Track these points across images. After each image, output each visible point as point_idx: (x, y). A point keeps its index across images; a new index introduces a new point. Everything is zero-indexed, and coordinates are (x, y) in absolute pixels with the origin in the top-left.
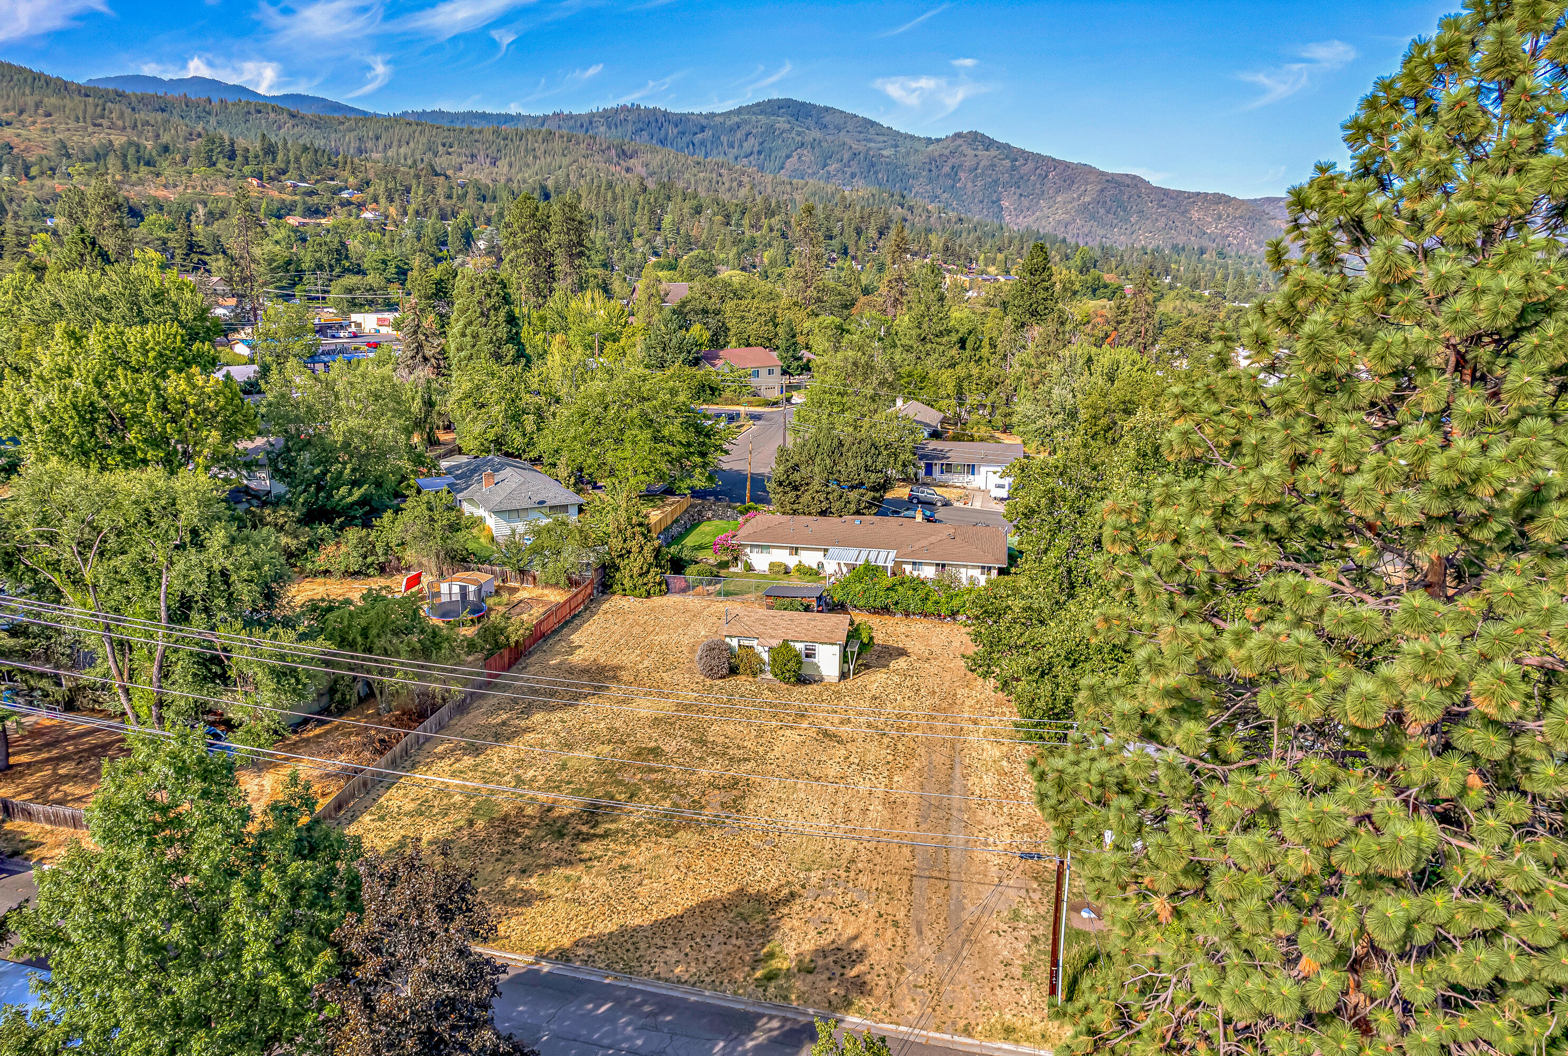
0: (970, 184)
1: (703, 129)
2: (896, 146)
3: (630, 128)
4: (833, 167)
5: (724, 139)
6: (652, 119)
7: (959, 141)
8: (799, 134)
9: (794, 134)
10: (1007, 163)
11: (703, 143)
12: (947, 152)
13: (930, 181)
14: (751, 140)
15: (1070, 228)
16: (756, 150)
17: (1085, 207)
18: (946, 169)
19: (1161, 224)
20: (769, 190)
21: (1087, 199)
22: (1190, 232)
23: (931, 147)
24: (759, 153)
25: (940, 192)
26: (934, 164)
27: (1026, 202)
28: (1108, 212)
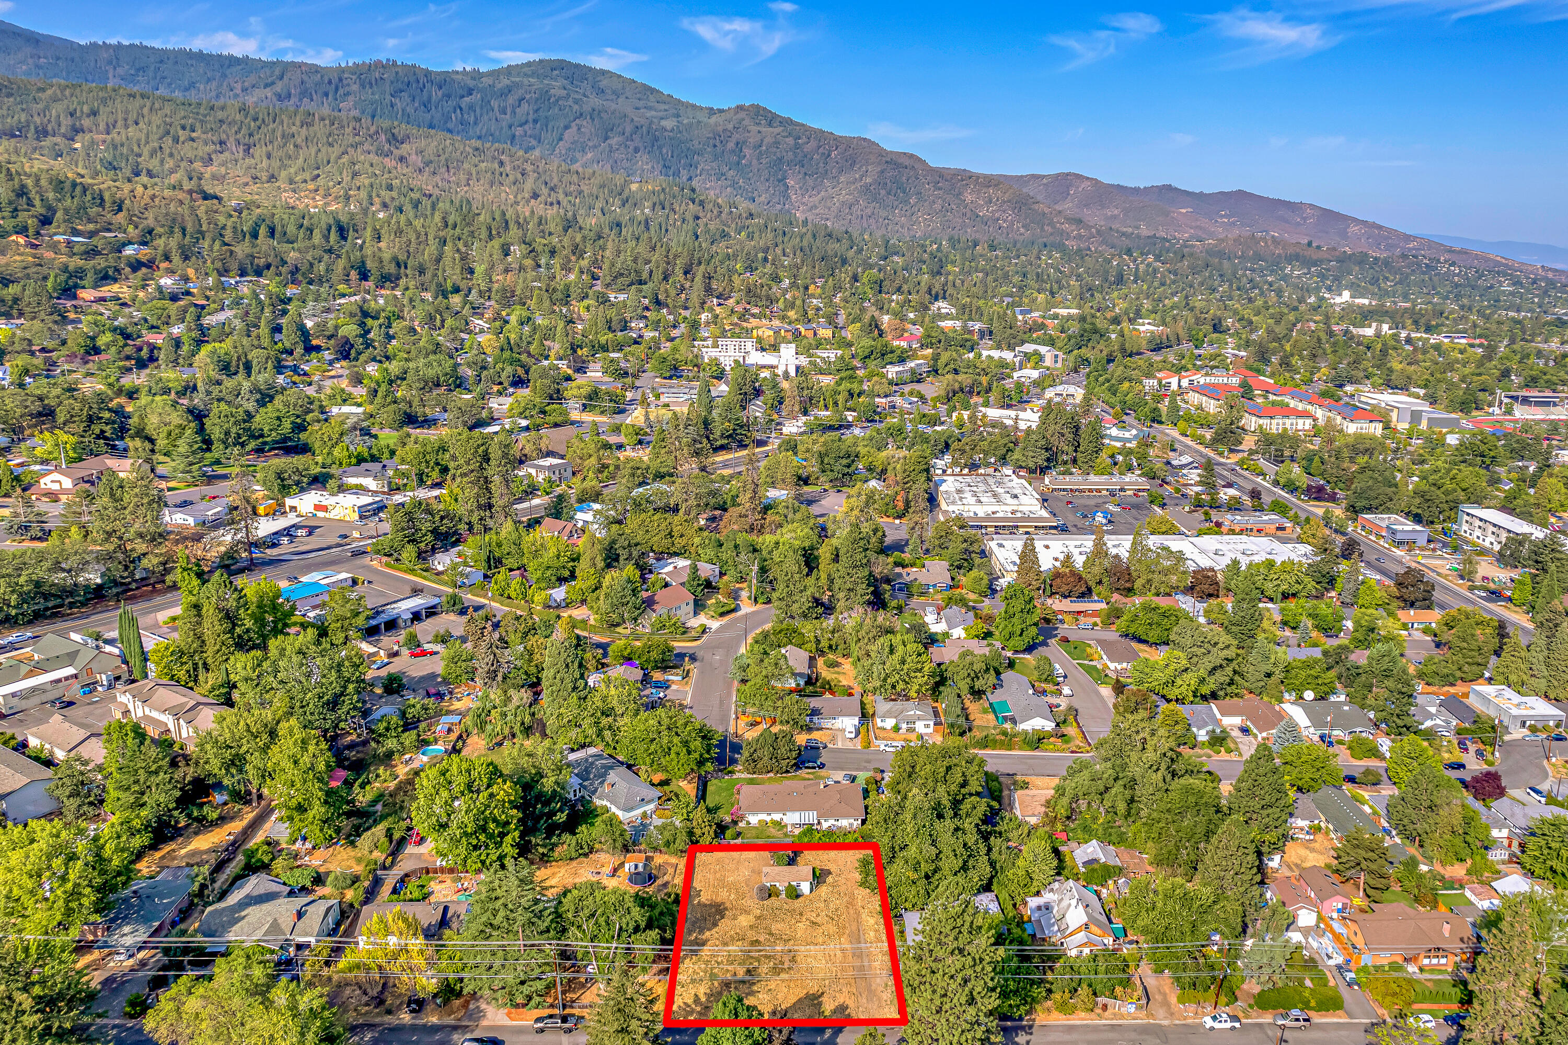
0: (755, 162)
1: (470, 92)
2: (678, 116)
3: (388, 88)
4: (615, 141)
5: (495, 104)
6: (412, 79)
7: (742, 115)
8: (576, 102)
9: (570, 102)
10: (790, 141)
11: (471, 107)
12: (730, 127)
13: (716, 158)
14: (525, 106)
15: (854, 209)
16: (531, 117)
17: (867, 188)
18: (731, 145)
19: (937, 206)
20: (555, 180)
21: (869, 180)
22: (964, 215)
23: (713, 119)
24: (535, 121)
25: (725, 169)
26: (718, 139)
27: (810, 182)
28: (889, 193)
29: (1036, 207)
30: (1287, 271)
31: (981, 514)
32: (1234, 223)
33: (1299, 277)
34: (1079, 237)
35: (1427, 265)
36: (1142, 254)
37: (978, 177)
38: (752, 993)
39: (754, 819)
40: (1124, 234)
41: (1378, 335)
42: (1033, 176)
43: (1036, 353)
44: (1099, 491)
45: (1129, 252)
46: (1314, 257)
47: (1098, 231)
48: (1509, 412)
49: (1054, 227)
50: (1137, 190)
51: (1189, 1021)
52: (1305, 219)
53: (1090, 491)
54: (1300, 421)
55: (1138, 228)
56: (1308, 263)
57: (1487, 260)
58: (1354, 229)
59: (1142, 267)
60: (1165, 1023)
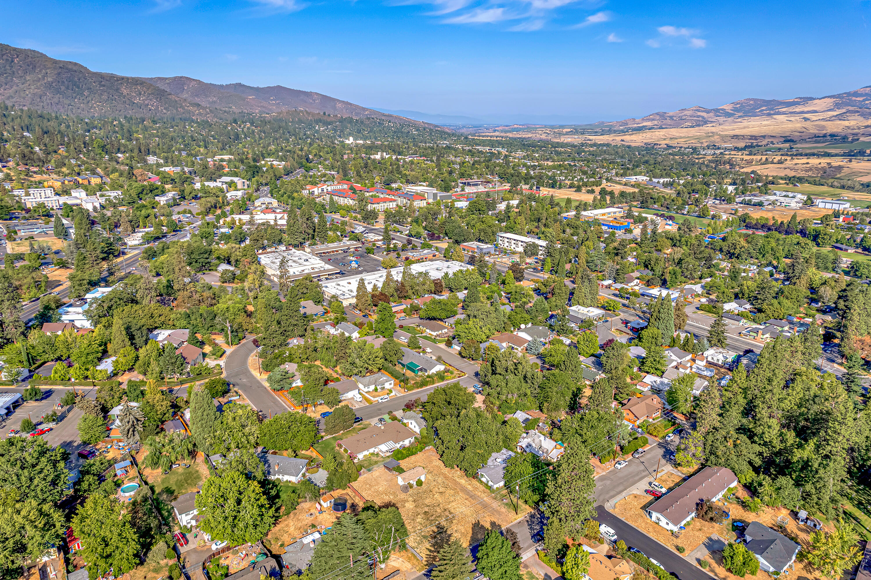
15: (44, 99)
19: (105, 97)
21: (49, 79)
28: (68, 88)
29: (170, 97)
30: (317, 128)
31: (297, 273)
32: (279, 104)
33: (323, 131)
34: (200, 114)
35: (379, 123)
36: (243, 122)
37: (128, 79)
38: (450, 536)
39: (361, 456)
40: (225, 112)
41: (382, 158)
42: (159, 78)
43: (232, 182)
44: (337, 251)
45: (235, 121)
46: (329, 120)
47: (211, 111)
48: (463, 190)
49: (184, 109)
50: (222, 86)
51: (610, 469)
52: (314, 101)
53: (333, 252)
54: (391, 204)
55: (231, 108)
56: (326, 124)
57: (401, 119)
58: (339, 105)
59: (245, 130)
60: (604, 473)
